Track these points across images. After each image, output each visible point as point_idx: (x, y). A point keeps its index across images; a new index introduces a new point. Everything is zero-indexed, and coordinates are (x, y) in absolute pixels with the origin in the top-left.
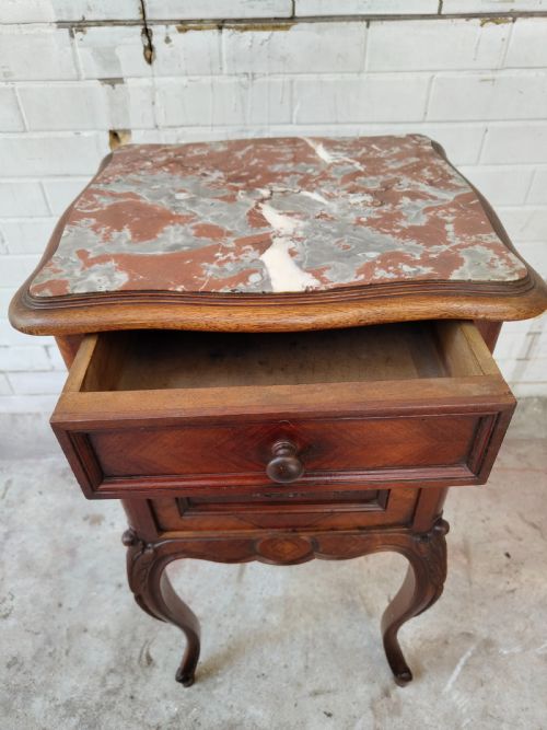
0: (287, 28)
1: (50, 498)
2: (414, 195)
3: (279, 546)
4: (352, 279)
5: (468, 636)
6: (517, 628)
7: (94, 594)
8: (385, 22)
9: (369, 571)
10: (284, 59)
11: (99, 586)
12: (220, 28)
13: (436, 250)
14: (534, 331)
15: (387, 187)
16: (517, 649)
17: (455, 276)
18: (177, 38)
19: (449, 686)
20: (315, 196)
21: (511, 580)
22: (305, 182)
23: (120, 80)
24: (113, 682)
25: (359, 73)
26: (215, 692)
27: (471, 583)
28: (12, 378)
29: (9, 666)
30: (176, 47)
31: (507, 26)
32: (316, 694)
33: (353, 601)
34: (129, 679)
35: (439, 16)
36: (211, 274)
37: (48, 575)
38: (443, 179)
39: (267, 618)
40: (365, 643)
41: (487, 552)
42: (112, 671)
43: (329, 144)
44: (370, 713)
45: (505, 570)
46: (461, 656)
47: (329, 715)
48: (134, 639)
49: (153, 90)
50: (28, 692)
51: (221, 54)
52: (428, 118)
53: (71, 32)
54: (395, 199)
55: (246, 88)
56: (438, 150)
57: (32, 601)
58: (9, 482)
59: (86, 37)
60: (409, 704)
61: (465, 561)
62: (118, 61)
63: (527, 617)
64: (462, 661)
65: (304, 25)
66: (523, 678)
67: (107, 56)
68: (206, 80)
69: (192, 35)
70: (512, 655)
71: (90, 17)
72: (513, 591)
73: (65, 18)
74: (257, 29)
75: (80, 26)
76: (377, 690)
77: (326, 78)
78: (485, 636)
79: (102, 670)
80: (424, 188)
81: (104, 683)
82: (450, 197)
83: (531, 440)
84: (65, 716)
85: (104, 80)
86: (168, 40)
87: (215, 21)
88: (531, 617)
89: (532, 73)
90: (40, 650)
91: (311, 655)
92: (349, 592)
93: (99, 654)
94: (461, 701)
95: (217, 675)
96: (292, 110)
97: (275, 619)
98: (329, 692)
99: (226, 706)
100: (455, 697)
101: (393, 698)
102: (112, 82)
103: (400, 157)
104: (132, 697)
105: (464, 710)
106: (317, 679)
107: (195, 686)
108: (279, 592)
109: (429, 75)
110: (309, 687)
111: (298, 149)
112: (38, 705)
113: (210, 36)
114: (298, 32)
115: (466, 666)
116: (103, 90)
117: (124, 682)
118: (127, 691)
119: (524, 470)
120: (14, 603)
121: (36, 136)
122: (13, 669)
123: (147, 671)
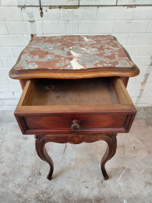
0: (77, 8)
1: (14, 133)
2: (108, 49)
3: (74, 139)
4: (92, 67)
5: (124, 168)
6: (136, 166)
7: (25, 157)
8: (102, 7)
9: (98, 152)
10: (76, 16)
11: (27, 155)
12: (60, 8)
13: (112, 61)
14: (142, 89)
15: (102, 47)
16: (136, 171)
17: (117, 66)
18: (49, 10)
19: (118, 180)
20: (84, 49)
21: (135, 154)
22: (81, 46)
23: (34, 21)
24: (30, 179)
25: (96, 20)
26: (57, 182)
27: (124, 155)
28: (4, 101)
29: (3, 175)
30: (48, 12)
31: (134, 8)
32: (83, 182)
33: (94, 159)
34: (35, 178)
35: (116, 5)
36: (58, 66)
37: (13, 152)
38: (116, 45)
39: (71, 163)
40: (97, 169)
41: (129, 147)
42: (30, 176)
43: (88, 37)
44: (98, 187)
45: (133, 151)
46: (122, 173)
47: (87, 187)
48: (36, 168)
49: (42, 24)
50: (8, 182)
51: (60, 15)
52: (114, 32)
53: (21, 9)
54: (103, 50)
55: (67, 24)
56: (115, 39)
57: (9, 159)
58: (3, 129)
59: (25, 10)
60: (108, 185)
61: (123, 149)
62: (33, 16)
63: (139, 163)
64: (122, 174)
65: (82, 8)
66: (138, 179)
67: (31, 15)
68: (56, 22)
69: (53, 9)
70: (135, 173)
71: (26, 5)
72: (136, 157)
73: (20, 5)
74: (69, 8)
75: (24, 7)
76: (99, 181)
78: (128, 168)
79: (28, 176)
80: (111, 47)
81: (28, 180)
82: (117, 49)
83: (141, 119)
84: (18, 188)
85: (30, 21)
86: (46, 11)
87: (59, 6)
88: (140, 163)
89: (140, 21)
90: (11, 171)
91: (82, 173)
92: (93, 157)
93: (27, 172)
94: (121, 184)
95: (58, 177)
96: (78, 30)
97: (73, 163)
98: (87, 182)
99: (60, 185)
100: (120, 183)
101: (104, 183)
102: (32, 22)
103: (105, 40)
104: (35, 183)
105: (122, 186)
106: (84, 179)
107: (52, 180)
108: (74, 157)
109: (113, 21)
110: (82, 180)
111: (80, 38)
112: (11, 185)
113: (57, 10)
114: (80, 9)
115: (123, 175)
116: (29, 24)
117: (33, 179)
118: (34, 181)
119: (139, 126)
120: (4, 159)
121: (12, 36)
122: (4, 176)
123: (39, 176)
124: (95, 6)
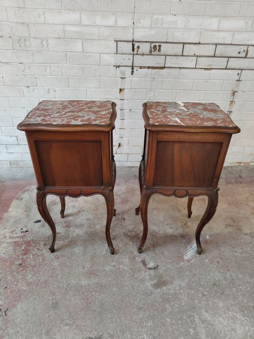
0: (163, 69)
8: (184, 69)
10: (162, 75)
12: (149, 68)
18: (139, 70)
23: (125, 78)
24: (116, 222)
25: (178, 79)
29: (87, 220)
30: (138, 72)
31: (210, 71)
32: (168, 224)
34: (120, 222)
35: (195, 68)
37: (92, 203)
47: (172, 228)
49: (132, 80)
50: (94, 224)
51: (148, 74)
53: (116, 67)
55: (153, 81)
57: (89, 208)
59: (119, 69)
62: (125, 74)
65: (167, 69)
66: (219, 222)
67: (123, 73)
68: (144, 79)
69: (142, 69)
71: (121, 65)
73: (116, 65)
74: (157, 69)
75: (119, 66)
77: (171, 80)
85: (121, 78)
86: (137, 70)
89: (216, 81)
90: (95, 217)
91: (165, 218)
96: (162, 86)
98: (171, 224)
101: (187, 225)
102: (123, 78)
104: (121, 225)
109: (192, 80)
110: (165, 223)
113: (147, 70)
114: (165, 70)
116: (120, 80)
117: (118, 222)
121: (102, 89)
122: (89, 220)
123: (124, 221)
124: (178, 68)
